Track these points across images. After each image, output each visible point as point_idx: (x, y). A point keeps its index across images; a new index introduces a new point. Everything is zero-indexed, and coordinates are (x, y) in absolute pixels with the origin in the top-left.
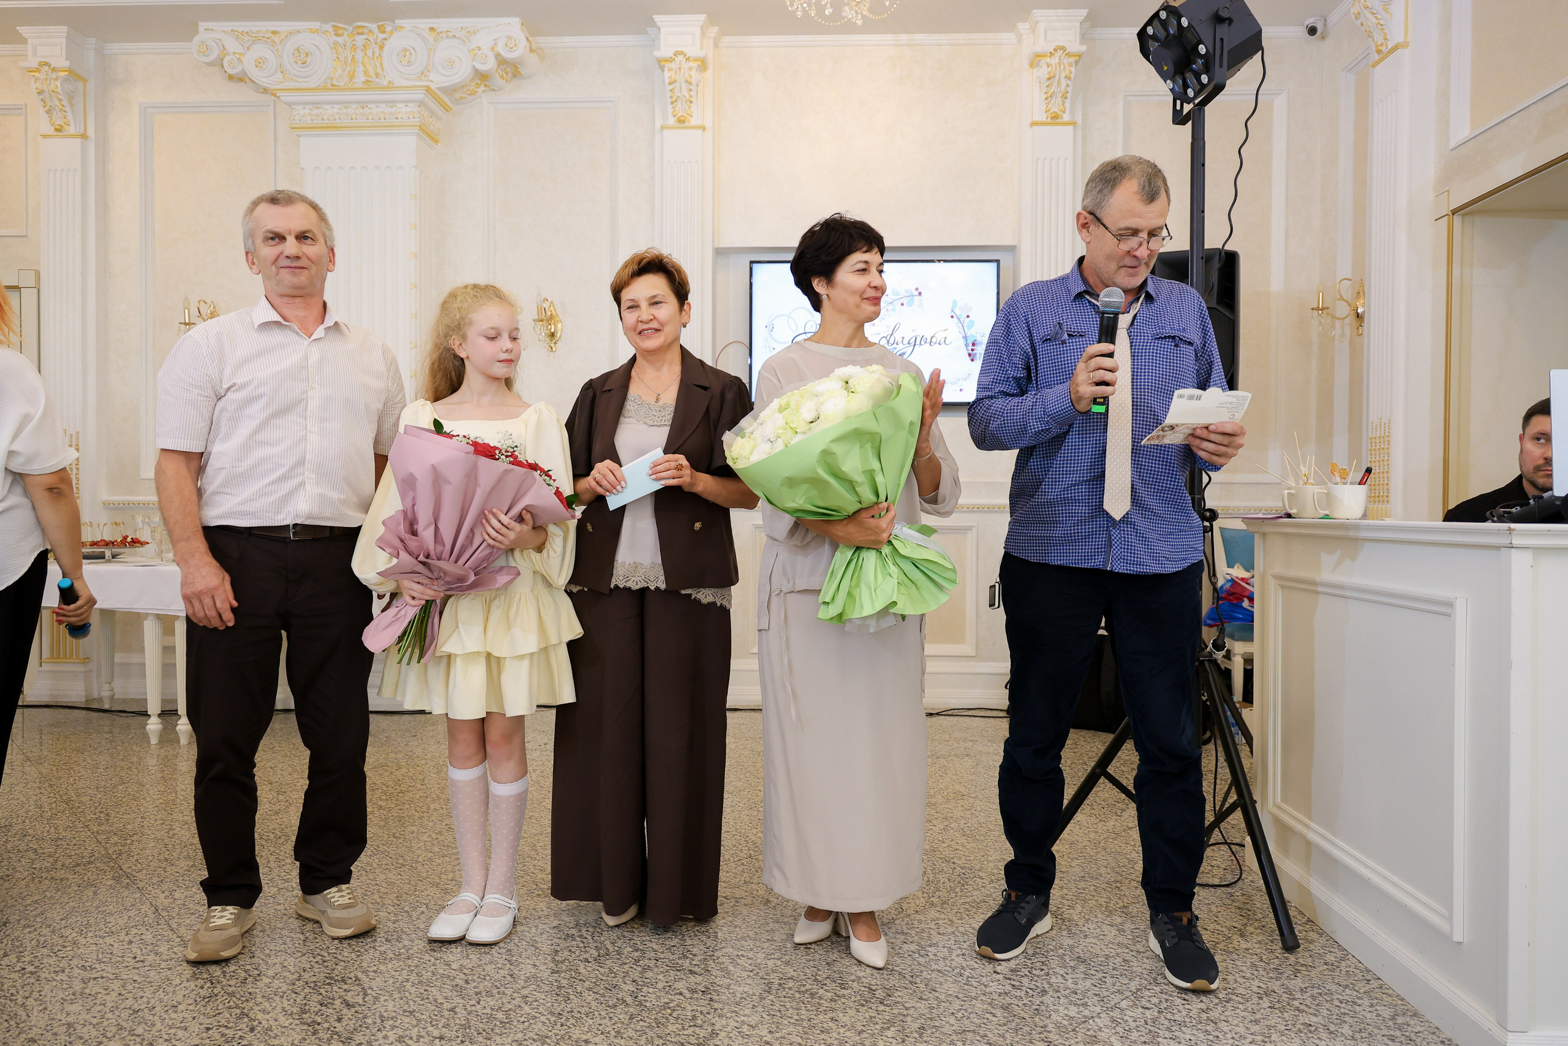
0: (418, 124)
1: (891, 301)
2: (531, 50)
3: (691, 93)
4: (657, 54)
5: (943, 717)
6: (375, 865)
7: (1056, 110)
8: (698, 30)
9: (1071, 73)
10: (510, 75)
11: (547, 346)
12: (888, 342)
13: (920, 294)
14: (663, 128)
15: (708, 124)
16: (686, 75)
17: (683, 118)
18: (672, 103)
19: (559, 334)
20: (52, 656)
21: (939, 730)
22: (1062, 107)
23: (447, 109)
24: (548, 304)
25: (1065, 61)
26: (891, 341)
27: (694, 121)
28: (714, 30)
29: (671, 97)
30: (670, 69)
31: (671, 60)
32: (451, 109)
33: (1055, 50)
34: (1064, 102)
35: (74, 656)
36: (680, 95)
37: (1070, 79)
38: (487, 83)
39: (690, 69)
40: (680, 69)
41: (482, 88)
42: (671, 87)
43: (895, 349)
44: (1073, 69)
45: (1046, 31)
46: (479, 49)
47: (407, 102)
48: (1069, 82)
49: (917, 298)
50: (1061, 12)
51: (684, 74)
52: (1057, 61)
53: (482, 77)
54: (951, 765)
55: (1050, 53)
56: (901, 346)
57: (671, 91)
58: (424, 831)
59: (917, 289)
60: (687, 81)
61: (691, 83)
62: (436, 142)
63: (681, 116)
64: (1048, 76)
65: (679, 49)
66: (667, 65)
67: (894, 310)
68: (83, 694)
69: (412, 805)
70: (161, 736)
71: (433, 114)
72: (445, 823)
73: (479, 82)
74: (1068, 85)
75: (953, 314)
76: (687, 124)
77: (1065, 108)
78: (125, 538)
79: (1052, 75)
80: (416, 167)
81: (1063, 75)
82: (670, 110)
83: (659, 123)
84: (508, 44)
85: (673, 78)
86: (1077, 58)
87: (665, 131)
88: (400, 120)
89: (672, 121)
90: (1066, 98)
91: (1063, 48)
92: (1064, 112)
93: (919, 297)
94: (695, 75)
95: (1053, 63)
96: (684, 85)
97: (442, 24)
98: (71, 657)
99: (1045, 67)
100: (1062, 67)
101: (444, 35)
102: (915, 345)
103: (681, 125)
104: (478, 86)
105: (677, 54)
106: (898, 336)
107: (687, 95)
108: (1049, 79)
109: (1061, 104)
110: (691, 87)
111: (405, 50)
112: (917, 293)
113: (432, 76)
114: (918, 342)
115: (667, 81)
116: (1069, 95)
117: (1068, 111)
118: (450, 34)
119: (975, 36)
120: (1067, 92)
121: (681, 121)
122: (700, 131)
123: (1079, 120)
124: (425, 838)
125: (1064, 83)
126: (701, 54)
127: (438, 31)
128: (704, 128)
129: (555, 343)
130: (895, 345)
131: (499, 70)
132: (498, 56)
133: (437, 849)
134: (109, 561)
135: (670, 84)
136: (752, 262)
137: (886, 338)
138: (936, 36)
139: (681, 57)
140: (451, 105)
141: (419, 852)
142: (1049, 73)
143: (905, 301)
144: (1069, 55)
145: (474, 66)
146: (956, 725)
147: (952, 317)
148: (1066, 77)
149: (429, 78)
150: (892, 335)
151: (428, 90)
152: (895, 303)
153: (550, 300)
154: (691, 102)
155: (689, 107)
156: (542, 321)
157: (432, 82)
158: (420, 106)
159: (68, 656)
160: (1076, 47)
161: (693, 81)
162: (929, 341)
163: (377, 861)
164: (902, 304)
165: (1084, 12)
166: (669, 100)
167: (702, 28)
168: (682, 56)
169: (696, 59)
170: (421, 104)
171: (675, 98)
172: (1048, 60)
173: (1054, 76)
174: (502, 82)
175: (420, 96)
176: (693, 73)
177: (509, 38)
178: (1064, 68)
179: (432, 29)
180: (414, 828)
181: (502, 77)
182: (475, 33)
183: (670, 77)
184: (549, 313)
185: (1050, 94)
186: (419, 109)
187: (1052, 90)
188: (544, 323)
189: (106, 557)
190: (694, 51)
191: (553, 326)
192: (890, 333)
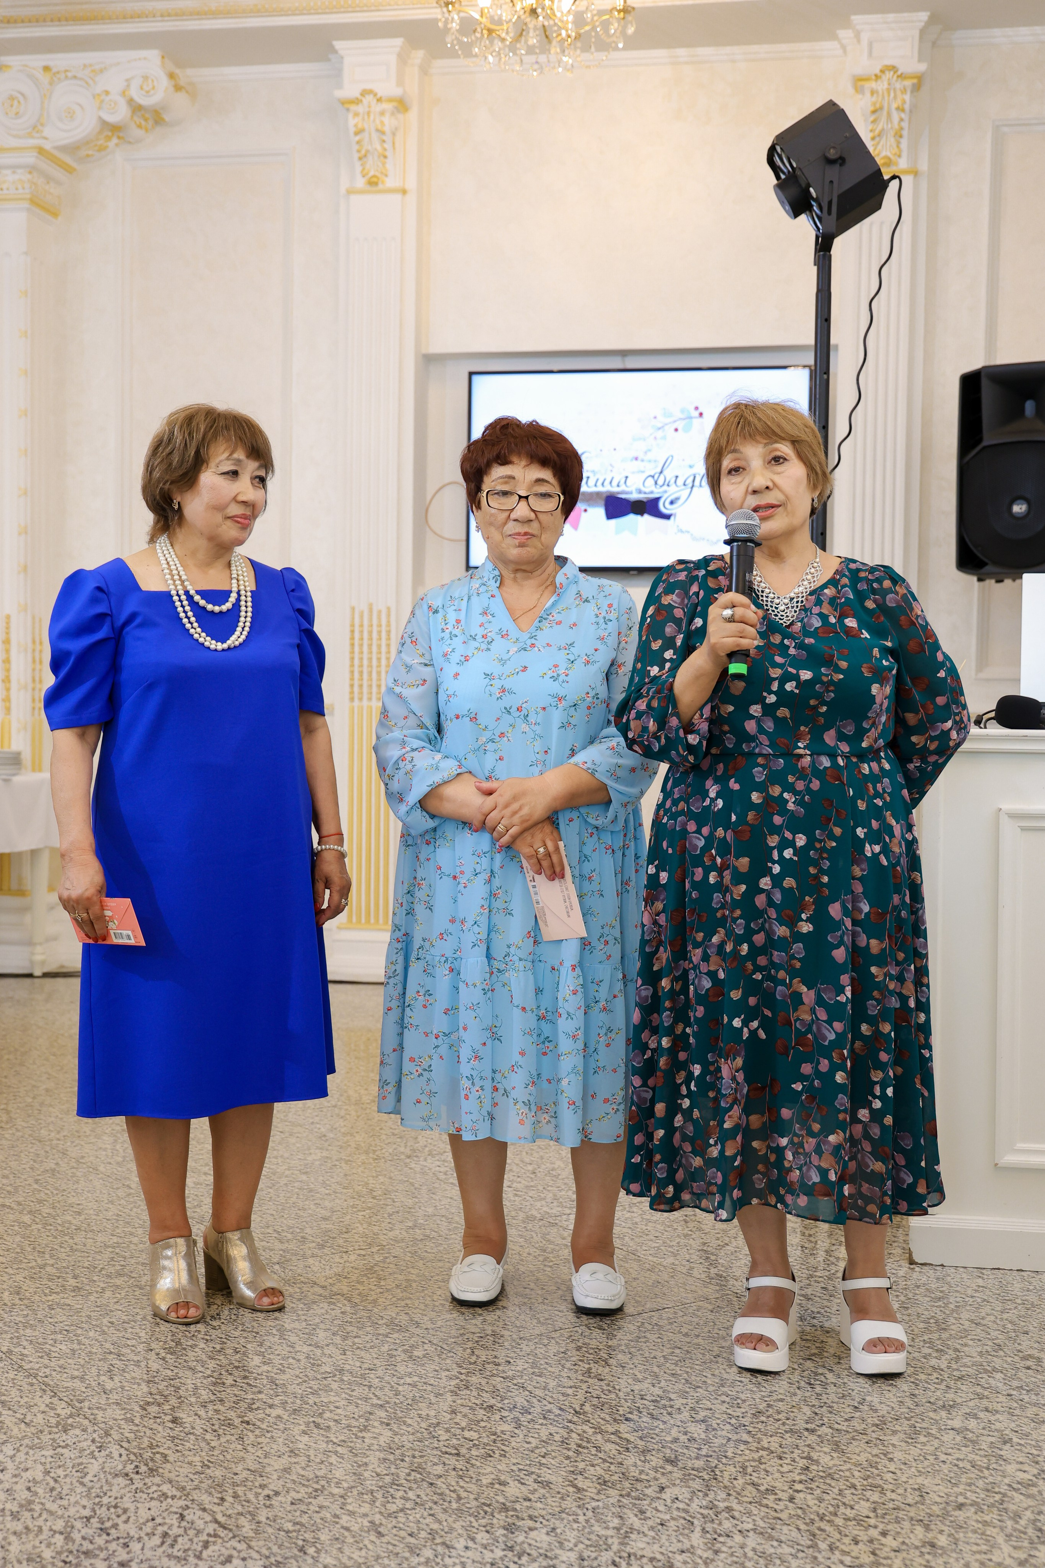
0: (28, 196)
1: (660, 425)
2: (178, 88)
3: (385, 145)
4: (339, 94)
7: (889, 154)
8: (393, 59)
9: (904, 102)
10: (151, 122)
12: (656, 483)
13: (701, 414)
14: (349, 192)
15: (411, 184)
16: (378, 122)
17: (375, 180)
18: (360, 159)
22: (895, 150)
23: (69, 170)
25: (898, 85)
26: (660, 482)
27: (390, 182)
28: (419, 55)
29: (359, 151)
30: (356, 114)
31: (357, 101)
32: (75, 170)
33: (882, 71)
34: (898, 143)
36: (369, 148)
37: (903, 110)
38: (121, 134)
39: (382, 113)
40: (369, 113)
41: (115, 140)
42: (357, 138)
43: (666, 492)
44: (907, 97)
45: (870, 45)
46: (107, 93)
47: (14, 168)
48: (903, 115)
49: (697, 422)
50: (891, 17)
51: (374, 121)
52: (886, 86)
53: (115, 130)
55: (876, 75)
56: (674, 488)
57: (358, 142)
59: (697, 408)
60: (377, 130)
61: (383, 133)
62: (55, 215)
63: (374, 176)
64: (872, 108)
65: (368, 86)
66: (353, 107)
67: (664, 438)
71: (49, 179)
73: (110, 134)
74: (902, 120)
76: (381, 186)
77: (900, 151)
79: (878, 106)
80: (26, 253)
81: (894, 105)
82: (358, 168)
83: (344, 185)
84: (145, 87)
85: (360, 126)
86: (915, 81)
87: (353, 198)
88: (5, 192)
89: (360, 183)
90: (901, 136)
91: (894, 69)
92: (900, 156)
93: (700, 420)
94: (389, 122)
95: (880, 89)
96: (375, 136)
97: (59, 60)
99: (868, 94)
100: (892, 95)
101: (62, 76)
102: (693, 486)
103: (374, 189)
104: (108, 138)
105: (364, 93)
106: (669, 474)
107: (379, 147)
108: (874, 112)
109: (895, 145)
110: (385, 138)
111: (12, 98)
112: (697, 414)
113: (47, 131)
114: (697, 483)
115: (352, 130)
116: (905, 133)
117: (905, 154)
118: (69, 74)
119: (784, 47)
120: (902, 129)
121: (373, 183)
122: (398, 197)
123: (923, 166)
125: (896, 116)
126: (397, 92)
127: (54, 70)
128: (404, 192)
130: (665, 488)
131: (136, 118)
132: (131, 101)
135: (356, 134)
136: (471, 374)
137: (653, 477)
138: (728, 49)
139: (369, 98)
140: (74, 165)
142: (874, 104)
143: (680, 425)
144: (902, 77)
145: (100, 118)
148: (898, 109)
149: (45, 134)
150: (661, 472)
151: (41, 151)
152: (666, 428)
154: (385, 157)
155: (384, 164)
157: (46, 138)
158: (30, 173)
160: (913, 65)
161: (387, 129)
164: (676, 430)
165: (924, 16)
166: (356, 156)
167: (399, 55)
168: (371, 96)
169: (390, 100)
170: (32, 169)
171: (363, 152)
172: (873, 85)
173: (881, 108)
174: (139, 133)
175: (30, 159)
176: (386, 119)
177: (146, 78)
178: (895, 97)
179: (46, 69)
181: (140, 126)
182: (101, 71)
183: (356, 126)
185: (877, 132)
186: (29, 176)
187: (880, 127)
190: (388, 88)
192: (659, 470)
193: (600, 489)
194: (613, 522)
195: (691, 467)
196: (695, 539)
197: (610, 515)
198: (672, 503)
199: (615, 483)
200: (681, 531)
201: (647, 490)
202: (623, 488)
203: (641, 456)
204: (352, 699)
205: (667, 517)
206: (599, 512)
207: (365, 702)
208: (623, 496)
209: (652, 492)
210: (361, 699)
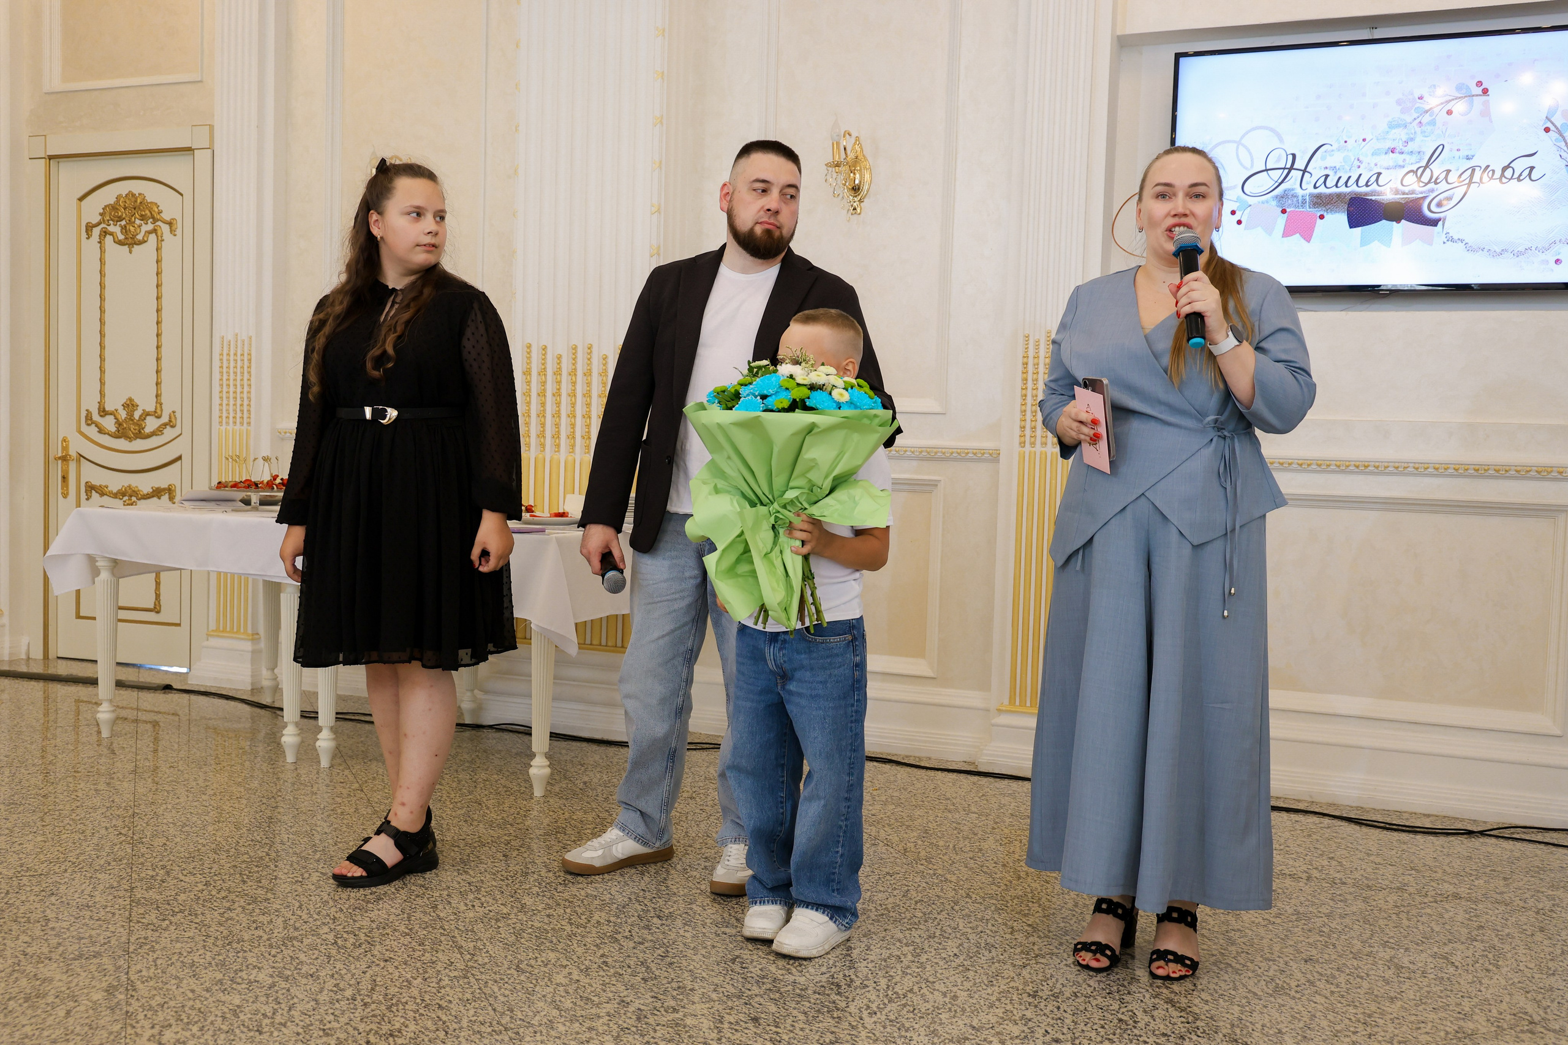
5: (1493, 840)
6: (465, 1023)
11: (848, 206)
12: (1419, 180)
13: (1485, 91)
19: (866, 187)
20: (217, 630)
21: (1485, 866)
24: (853, 140)
26: (1425, 178)
35: (242, 631)
43: (1432, 191)
49: (1479, 101)
54: (1507, 947)
56: (1443, 186)
58: (565, 963)
59: (1479, 84)
67: (1433, 123)
68: (248, 680)
69: (568, 911)
70: (298, 752)
72: (601, 952)
75: (1549, 125)
78: (275, 477)
93: (1485, 98)
98: (238, 632)
102: (1471, 182)
106: (1437, 168)
112: (1479, 90)
114: (1477, 178)
124: (560, 978)
129: (860, 201)
130: (1431, 185)
133: (568, 1004)
134: (256, 509)
136: (1177, 55)
137: (1415, 172)
141: (541, 1004)
146: (1518, 859)
147: (1547, 130)
150: (1427, 166)
152: (1436, 109)
153: (854, 134)
156: (838, 165)
159: (235, 630)
162: (1498, 174)
163: (472, 1012)
164: (1449, 112)
180: (552, 956)
184: (851, 156)
188: (843, 168)
189: (252, 504)
191: (858, 176)
192: (1424, 163)
193: (1343, 189)
194: (1358, 231)
195: (1468, 158)
196: (1469, 248)
197: (1354, 223)
198: (1439, 205)
199: (1362, 182)
200: (1452, 240)
201: (1406, 189)
202: (1374, 187)
203: (1399, 146)
204: (1022, 444)
205: (1434, 223)
206: (1340, 219)
207: (1038, 448)
208: (1373, 198)
209: (1413, 192)
210: (1033, 444)
